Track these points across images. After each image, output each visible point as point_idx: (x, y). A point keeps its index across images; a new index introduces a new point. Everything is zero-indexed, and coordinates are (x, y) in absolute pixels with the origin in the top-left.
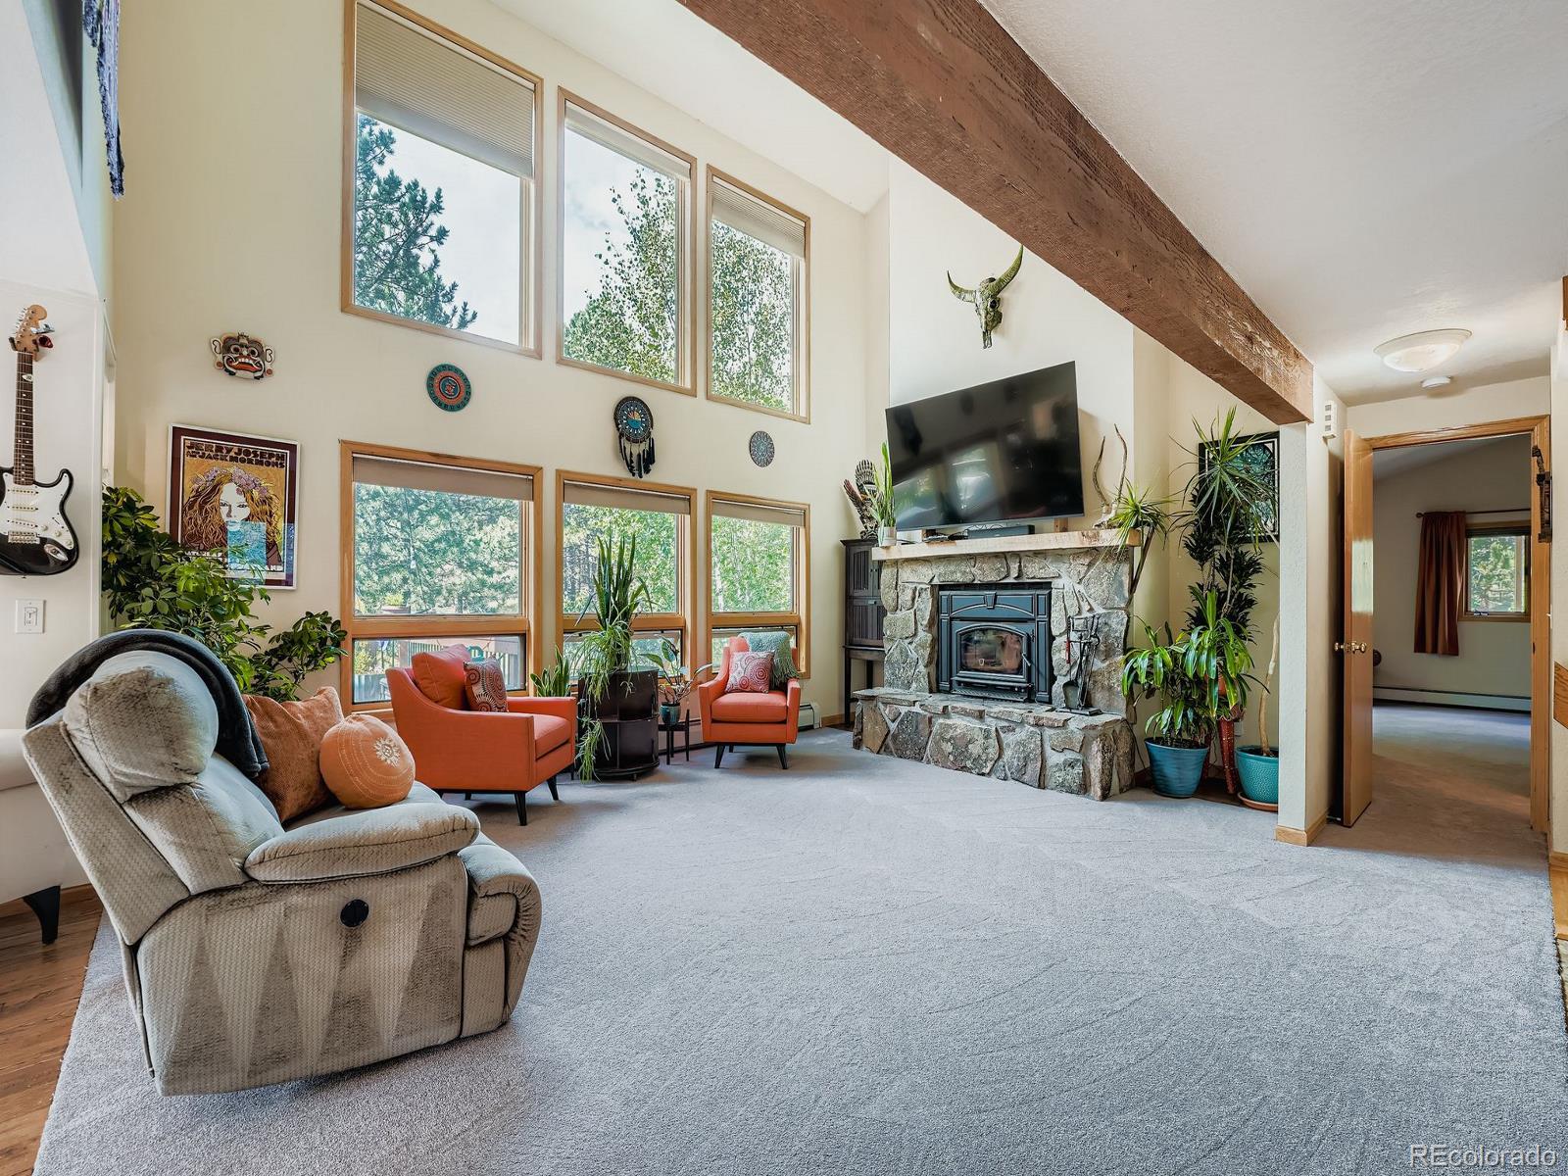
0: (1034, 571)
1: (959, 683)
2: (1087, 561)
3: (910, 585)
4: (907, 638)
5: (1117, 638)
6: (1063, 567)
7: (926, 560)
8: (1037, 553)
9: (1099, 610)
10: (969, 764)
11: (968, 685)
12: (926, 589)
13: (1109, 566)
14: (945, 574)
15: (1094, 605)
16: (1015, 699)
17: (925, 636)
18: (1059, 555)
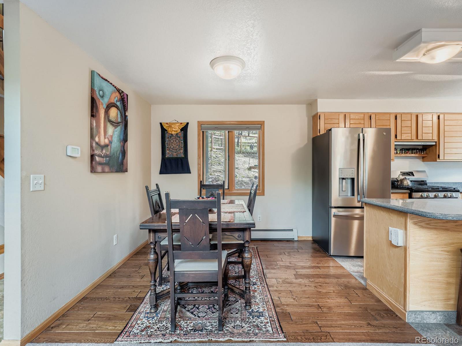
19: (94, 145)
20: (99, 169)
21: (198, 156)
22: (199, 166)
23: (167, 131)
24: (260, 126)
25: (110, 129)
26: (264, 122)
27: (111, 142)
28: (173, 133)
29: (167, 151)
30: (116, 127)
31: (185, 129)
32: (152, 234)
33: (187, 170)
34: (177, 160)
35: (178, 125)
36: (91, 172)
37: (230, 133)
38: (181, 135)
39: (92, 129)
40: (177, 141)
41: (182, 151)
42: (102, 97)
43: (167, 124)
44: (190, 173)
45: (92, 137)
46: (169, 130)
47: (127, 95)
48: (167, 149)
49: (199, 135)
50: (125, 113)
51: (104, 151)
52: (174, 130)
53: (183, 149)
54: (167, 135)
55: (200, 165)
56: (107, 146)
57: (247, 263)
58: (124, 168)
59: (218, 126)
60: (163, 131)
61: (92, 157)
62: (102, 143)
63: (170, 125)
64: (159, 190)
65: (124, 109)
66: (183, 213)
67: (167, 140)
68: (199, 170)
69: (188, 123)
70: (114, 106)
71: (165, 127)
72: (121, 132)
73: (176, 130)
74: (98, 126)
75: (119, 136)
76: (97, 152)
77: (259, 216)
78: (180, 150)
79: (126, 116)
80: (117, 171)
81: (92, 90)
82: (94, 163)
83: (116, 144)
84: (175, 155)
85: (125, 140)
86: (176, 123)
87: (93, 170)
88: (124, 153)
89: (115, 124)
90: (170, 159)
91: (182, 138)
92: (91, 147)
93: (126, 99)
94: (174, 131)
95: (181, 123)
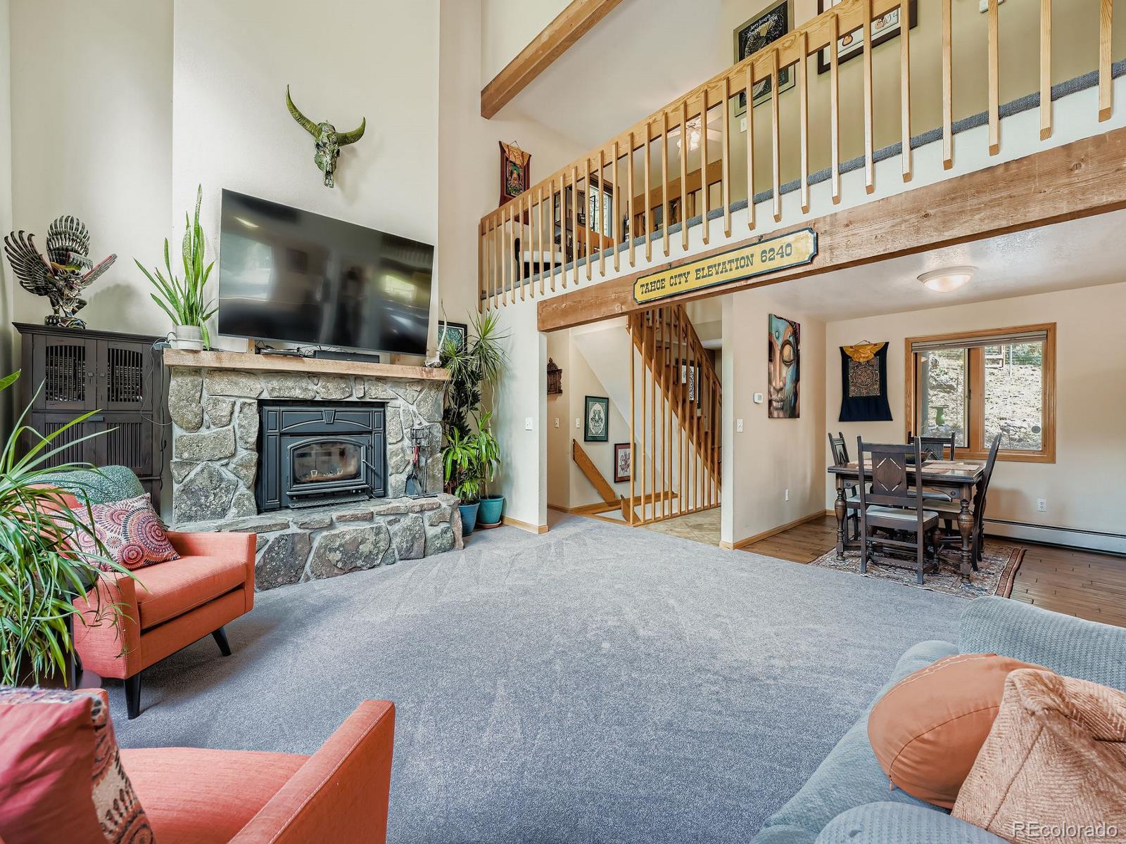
0: (377, 392)
1: (291, 497)
2: (419, 389)
3: (227, 400)
4: (220, 459)
5: (437, 442)
6: (401, 391)
7: (250, 373)
8: (379, 379)
9: (426, 424)
10: (359, 563)
11: (301, 498)
12: (250, 404)
13: (432, 393)
14: (280, 389)
15: (423, 421)
16: (355, 500)
17: (246, 455)
18: (397, 382)
19: (772, 389)
20: (775, 414)
21: (906, 393)
22: (908, 408)
23: (851, 358)
24: (1045, 333)
25: (785, 369)
26: (1055, 324)
27: (785, 385)
28: (861, 360)
29: (852, 388)
30: (788, 366)
31: (882, 352)
32: (839, 480)
33: (887, 416)
34: (868, 400)
35: (869, 347)
36: (769, 417)
37: (972, 352)
38: (876, 362)
39: (769, 374)
40: (869, 372)
41: (877, 387)
42: (778, 338)
43: (851, 347)
44: (892, 420)
45: (770, 382)
46: (856, 358)
47: (799, 325)
48: (851, 384)
49: (907, 360)
50: (797, 347)
51: (779, 395)
52: (863, 355)
53: (878, 383)
54: (851, 365)
55: (910, 407)
56: (781, 389)
57: (964, 526)
58: (797, 413)
59: (945, 342)
60: (845, 358)
61: (770, 402)
62: (778, 387)
63: (857, 348)
64: (843, 440)
65: (796, 342)
66: (876, 457)
67: (851, 371)
68: (907, 416)
69: (887, 344)
70: (787, 344)
71: (848, 353)
72: (793, 371)
73: (868, 354)
74: (775, 370)
75: (792, 376)
76: (774, 397)
77: (1039, 501)
78: (873, 385)
79: (798, 351)
80: (790, 417)
81: (770, 334)
82: (772, 408)
83: (789, 386)
84: (864, 393)
85: (797, 379)
86: (867, 345)
87: (770, 415)
88: (796, 394)
89: (787, 363)
90: (857, 400)
91: (877, 367)
92: (769, 392)
93: (798, 331)
94: (864, 357)
95: (875, 345)
